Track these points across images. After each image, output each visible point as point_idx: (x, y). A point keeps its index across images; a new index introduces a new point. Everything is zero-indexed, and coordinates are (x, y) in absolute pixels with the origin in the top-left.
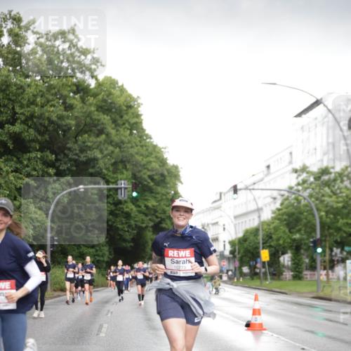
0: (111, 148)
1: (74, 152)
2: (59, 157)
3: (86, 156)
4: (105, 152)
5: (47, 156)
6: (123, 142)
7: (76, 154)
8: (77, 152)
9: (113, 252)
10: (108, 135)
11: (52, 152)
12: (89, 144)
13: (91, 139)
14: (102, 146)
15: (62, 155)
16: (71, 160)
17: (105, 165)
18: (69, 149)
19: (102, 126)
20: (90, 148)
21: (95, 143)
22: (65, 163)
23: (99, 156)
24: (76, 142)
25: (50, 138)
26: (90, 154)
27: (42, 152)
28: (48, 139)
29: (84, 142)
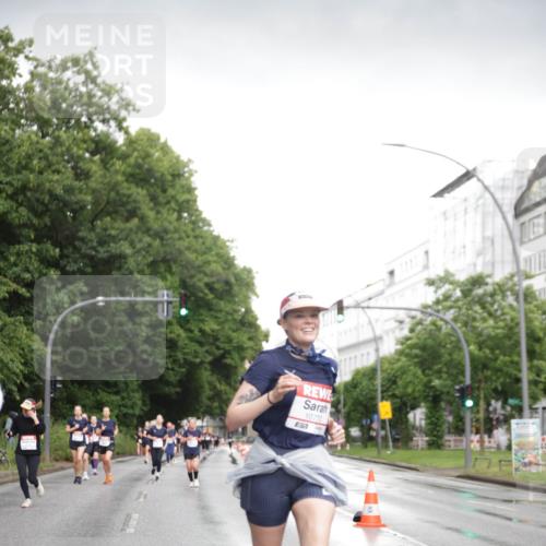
0: (147, 239)
1: (90, 244)
2: (66, 252)
3: (107, 251)
4: (139, 246)
5: (47, 251)
6: (166, 231)
7: (94, 248)
8: (95, 244)
9: (148, 402)
10: (142, 219)
11: (56, 244)
12: (113, 232)
13: (116, 225)
14: (133, 236)
15: (71, 250)
16: (84, 256)
17: (138, 265)
18: (82, 240)
19: (134, 205)
20: (114, 239)
21: (122, 231)
22: (75, 262)
23: (128, 251)
24: (93, 228)
25: (52, 222)
26: (114, 248)
27: (39, 243)
28: (49, 224)
29: (105, 230)
